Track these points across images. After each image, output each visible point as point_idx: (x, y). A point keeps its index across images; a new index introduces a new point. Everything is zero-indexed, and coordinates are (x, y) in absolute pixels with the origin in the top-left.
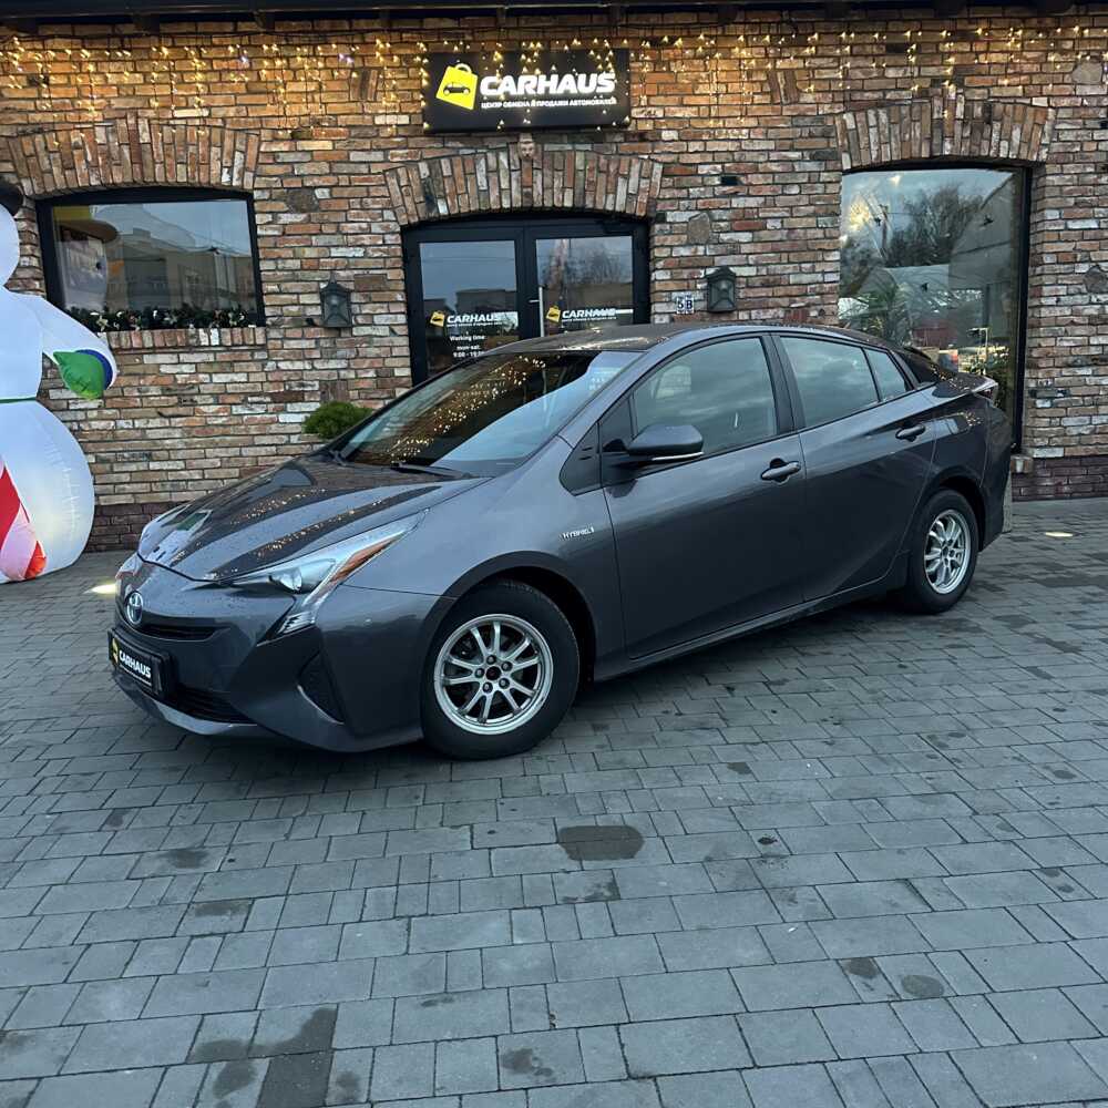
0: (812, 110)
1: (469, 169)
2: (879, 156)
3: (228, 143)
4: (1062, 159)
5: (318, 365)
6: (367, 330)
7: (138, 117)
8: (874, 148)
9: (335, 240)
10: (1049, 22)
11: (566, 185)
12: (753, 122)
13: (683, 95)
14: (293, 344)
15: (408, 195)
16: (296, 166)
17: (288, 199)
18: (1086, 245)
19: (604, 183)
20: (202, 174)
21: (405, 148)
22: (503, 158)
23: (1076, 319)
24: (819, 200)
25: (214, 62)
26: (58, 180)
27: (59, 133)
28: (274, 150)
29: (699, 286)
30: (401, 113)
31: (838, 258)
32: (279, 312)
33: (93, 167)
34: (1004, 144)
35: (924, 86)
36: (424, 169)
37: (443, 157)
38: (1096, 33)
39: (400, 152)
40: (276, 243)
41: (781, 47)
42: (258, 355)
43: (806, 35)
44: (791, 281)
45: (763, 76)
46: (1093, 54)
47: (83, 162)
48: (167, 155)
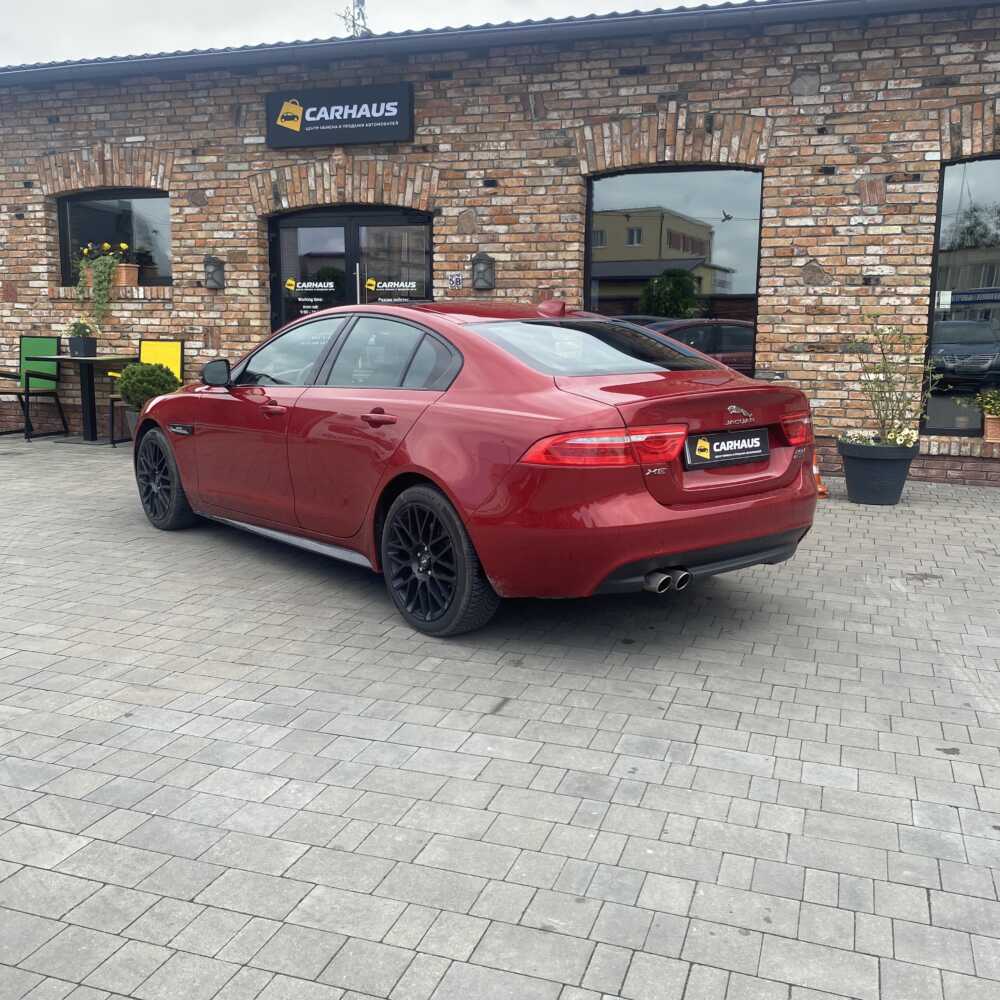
0: (557, 125)
1: (303, 174)
2: (612, 162)
3: (155, 158)
4: (781, 162)
5: (203, 315)
6: (234, 291)
7: (104, 142)
8: (608, 155)
9: (216, 226)
10: (767, 41)
11: (369, 186)
12: (508, 136)
13: (457, 116)
14: (188, 299)
15: (263, 193)
16: (195, 174)
17: (189, 198)
18: (803, 241)
19: (397, 185)
20: (139, 180)
21: (263, 160)
22: (326, 166)
23: (792, 309)
24: (561, 199)
25: (150, 104)
26: (61, 186)
27: (63, 154)
28: (182, 162)
29: (466, 267)
30: (260, 134)
31: (576, 248)
32: (181, 277)
33: (80, 176)
34: (725, 150)
35: (655, 101)
36: (274, 175)
37: (287, 166)
38: (812, 48)
39: (259, 163)
40: (181, 228)
41: (532, 74)
42: (167, 307)
43: (552, 64)
44: (539, 266)
45: (517, 99)
46: (809, 67)
47: (75, 173)
48: (120, 168)
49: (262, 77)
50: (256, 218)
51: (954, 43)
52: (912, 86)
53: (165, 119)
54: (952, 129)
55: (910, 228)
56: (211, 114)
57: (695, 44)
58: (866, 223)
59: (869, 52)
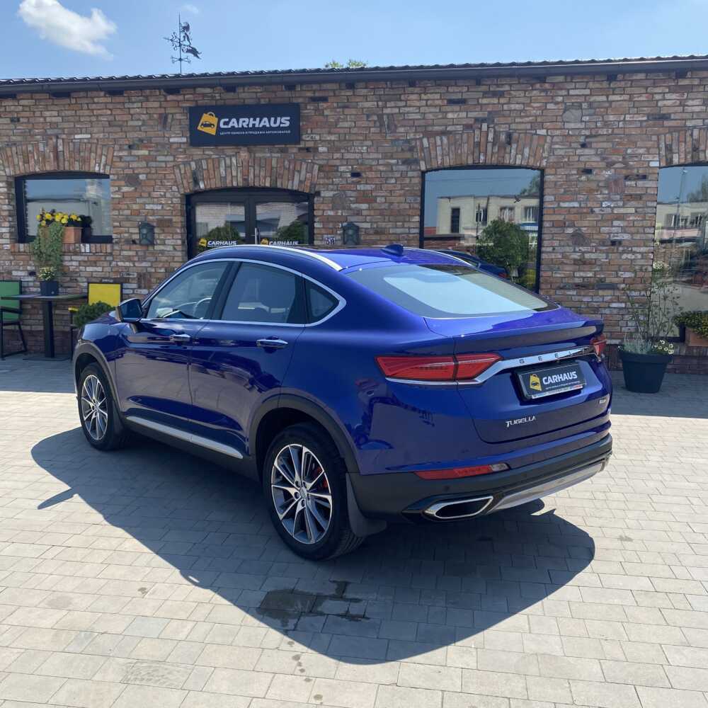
0: (403, 136)
1: (216, 165)
2: (442, 163)
3: (99, 151)
4: (557, 166)
5: (136, 264)
6: (162, 247)
7: (57, 138)
8: (439, 158)
9: (147, 200)
10: (547, 86)
11: (267, 175)
12: (369, 143)
13: (331, 128)
14: (125, 253)
15: (185, 178)
16: (131, 163)
17: (127, 179)
18: (572, 217)
19: (287, 175)
20: (86, 166)
21: (184, 155)
22: (234, 160)
23: (565, 262)
24: (408, 186)
25: (95, 111)
26: (22, 169)
27: (23, 146)
28: (121, 154)
29: (338, 232)
30: (183, 136)
31: (415, 220)
32: (119, 236)
33: (37, 162)
34: (519, 156)
35: (471, 122)
36: (193, 164)
37: (204, 159)
38: (577, 92)
39: (181, 156)
40: (119, 202)
41: (386, 101)
42: (108, 258)
43: (400, 95)
44: (391, 231)
45: (375, 118)
46: (575, 104)
47: (33, 160)
48: (71, 157)
49: (184, 95)
50: (179, 196)
51: (667, 93)
52: (640, 119)
53: (107, 123)
54: (666, 147)
55: (641, 210)
56: (144, 120)
57: (498, 85)
58: (612, 206)
59: (614, 96)
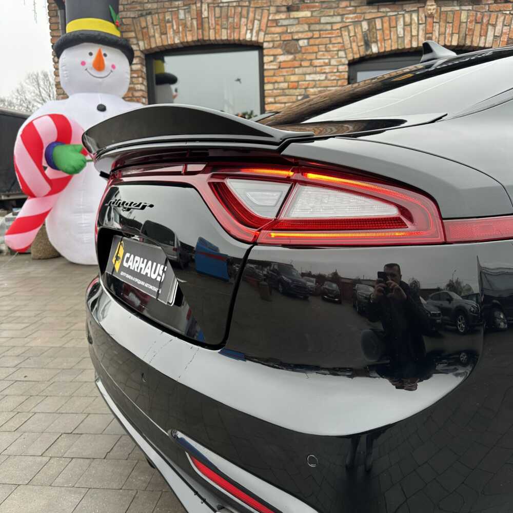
1: (392, 26)
3: (251, 15)
7: (202, 2)
9: (309, 70)
11: (454, 32)
15: (354, 41)
16: (289, 27)
17: (283, 48)
19: (479, 30)
20: (235, 35)
21: (354, 13)
22: (415, 16)
26: (158, 41)
27: (160, 14)
28: (277, 17)
33: (176, 32)
36: (365, 25)
37: (378, 17)
39: (351, 16)
40: (274, 73)
47: (172, 30)
48: (217, 24)
